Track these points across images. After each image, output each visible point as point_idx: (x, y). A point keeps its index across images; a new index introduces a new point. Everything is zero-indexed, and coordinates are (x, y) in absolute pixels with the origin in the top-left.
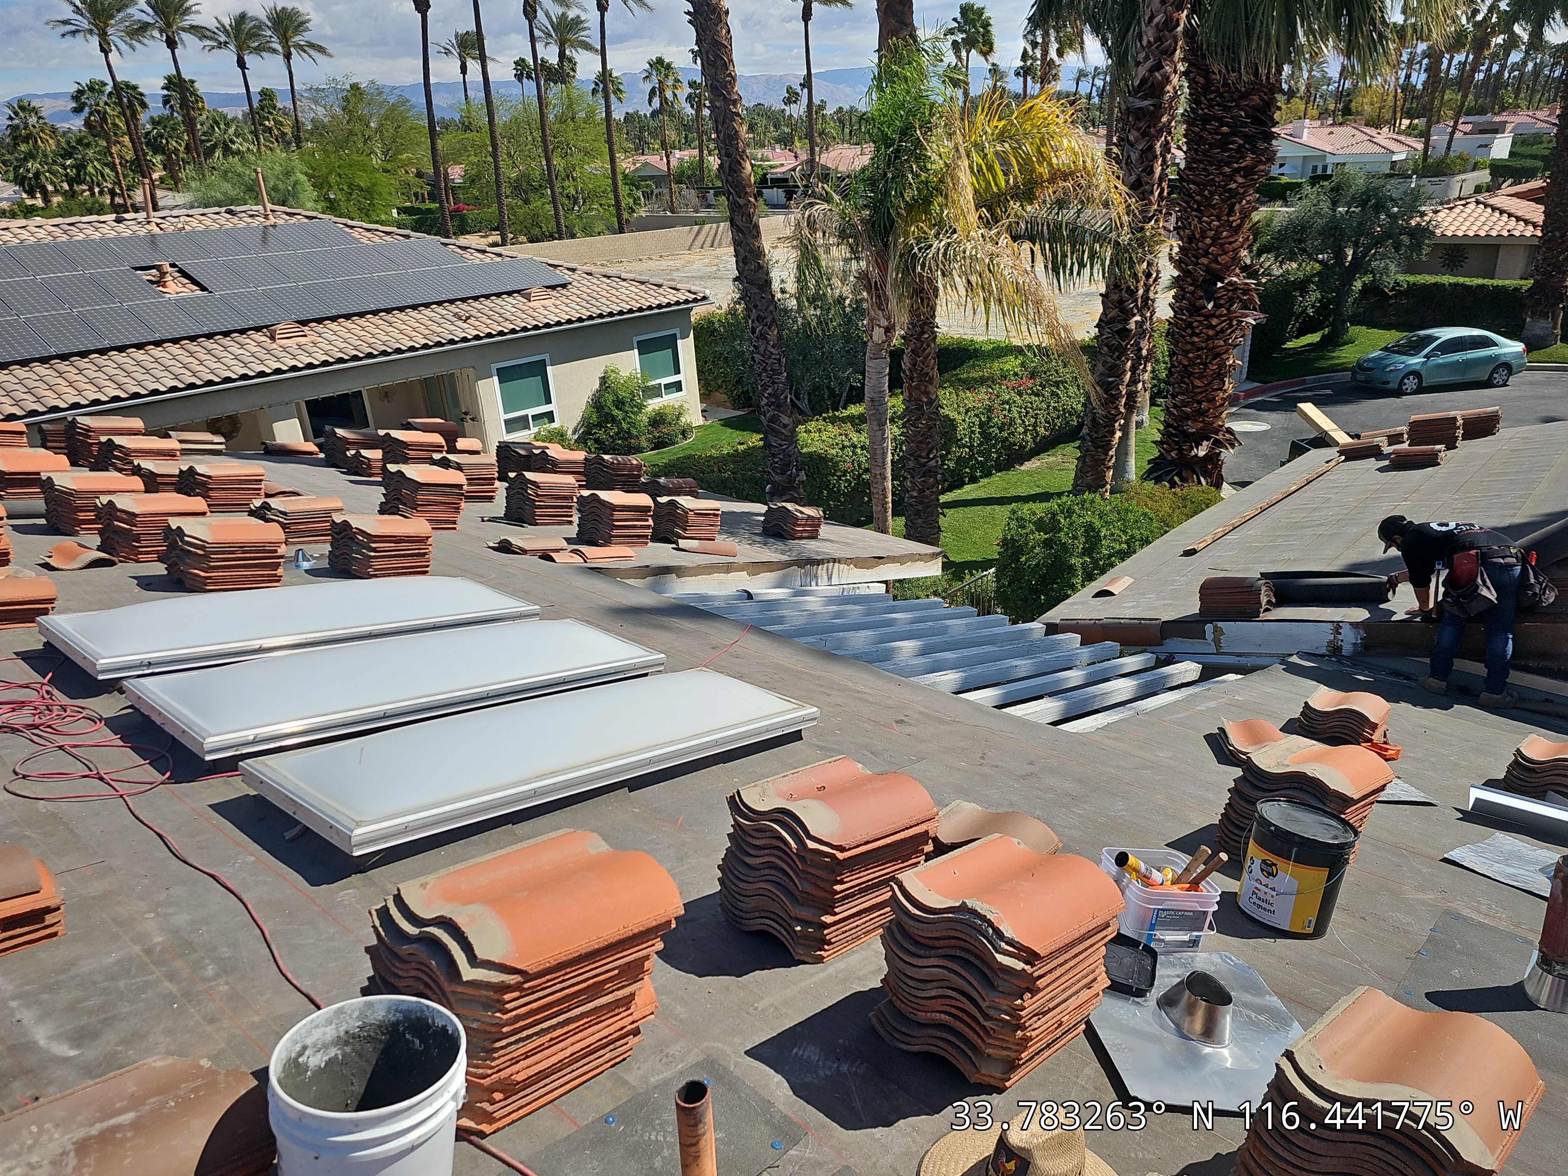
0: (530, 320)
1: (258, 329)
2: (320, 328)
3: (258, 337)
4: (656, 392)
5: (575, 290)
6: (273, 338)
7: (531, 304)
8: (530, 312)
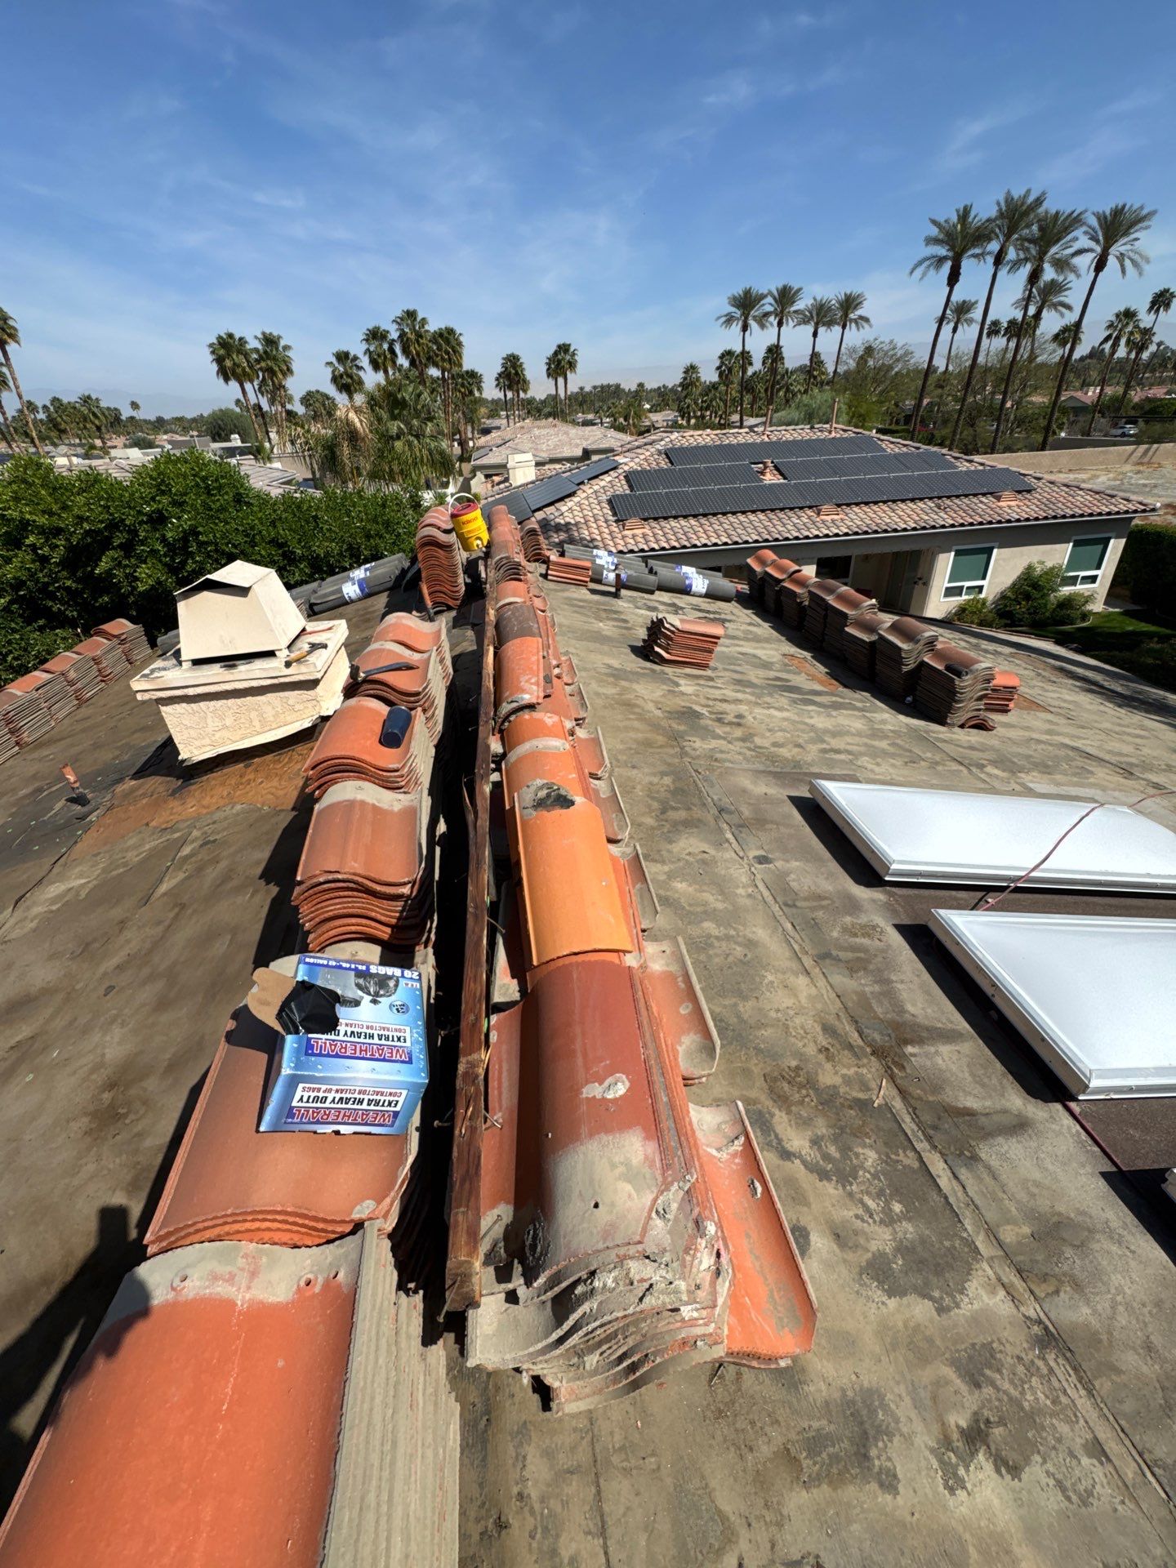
0: (996, 516)
1: (810, 507)
2: (848, 510)
3: (810, 512)
4: (1073, 581)
5: (1037, 495)
6: (818, 514)
7: (1001, 504)
8: (998, 510)
